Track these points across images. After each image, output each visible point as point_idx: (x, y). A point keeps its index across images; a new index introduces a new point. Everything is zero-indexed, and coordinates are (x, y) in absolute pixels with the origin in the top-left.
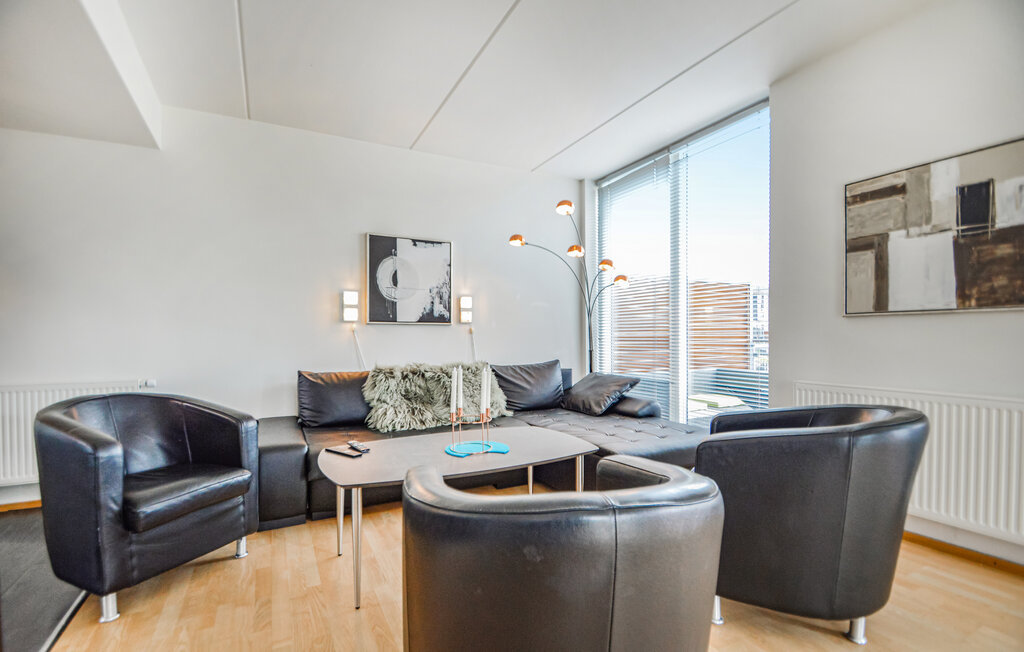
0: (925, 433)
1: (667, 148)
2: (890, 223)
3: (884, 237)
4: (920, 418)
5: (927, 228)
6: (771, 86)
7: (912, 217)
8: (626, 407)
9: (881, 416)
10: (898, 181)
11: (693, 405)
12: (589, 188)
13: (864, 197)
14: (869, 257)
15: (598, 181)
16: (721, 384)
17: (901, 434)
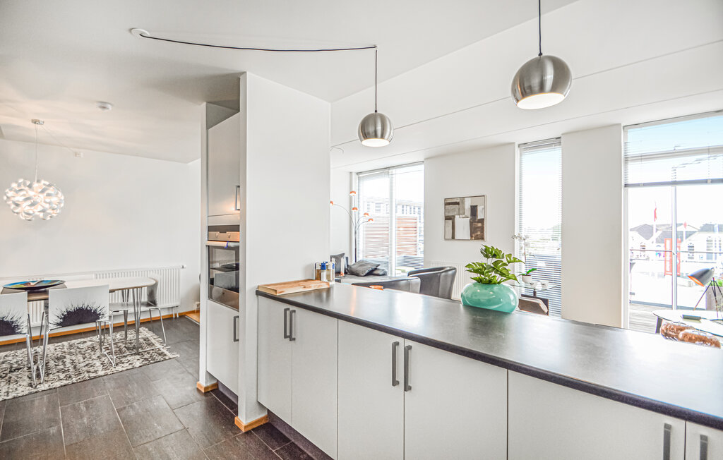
0: (455, 273)
1: (389, 168)
2: (456, 213)
3: (454, 217)
4: (455, 269)
5: (464, 216)
6: (425, 159)
7: (461, 212)
8: (376, 272)
9: (448, 268)
10: (458, 201)
11: (397, 271)
12: (354, 176)
13: (449, 204)
14: (450, 222)
15: (358, 173)
16: (406, 262)
17: (450, 272)
